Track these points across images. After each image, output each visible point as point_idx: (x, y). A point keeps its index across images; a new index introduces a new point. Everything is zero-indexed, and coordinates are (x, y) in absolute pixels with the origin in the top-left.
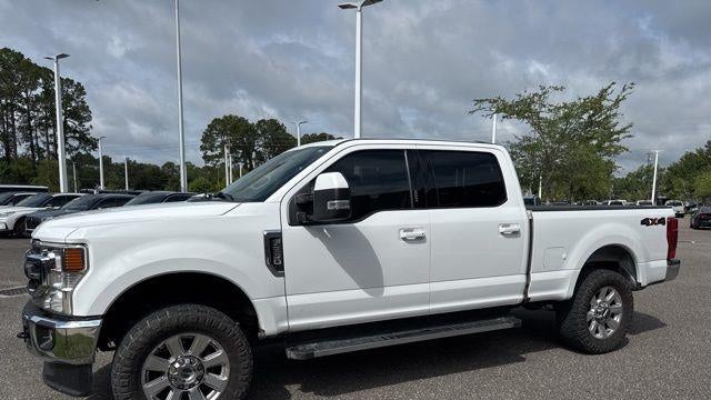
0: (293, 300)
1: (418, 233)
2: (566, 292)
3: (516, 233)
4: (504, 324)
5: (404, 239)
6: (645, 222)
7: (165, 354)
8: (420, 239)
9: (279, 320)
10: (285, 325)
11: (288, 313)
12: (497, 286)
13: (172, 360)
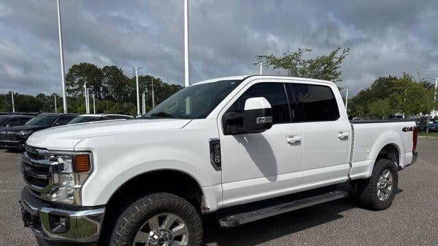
0: (227, 187)
1: (296, 138)
2: (367, 173)
3: (346, 138)
4: (339, 195)
5: (289, 143)
6: (404, 130)
7: (147, 230)
8: (298, 142)
9: (218, 200)
10: (221, 203)
11: (223, 196)
12: (333, 172)
13: (151, 233)
